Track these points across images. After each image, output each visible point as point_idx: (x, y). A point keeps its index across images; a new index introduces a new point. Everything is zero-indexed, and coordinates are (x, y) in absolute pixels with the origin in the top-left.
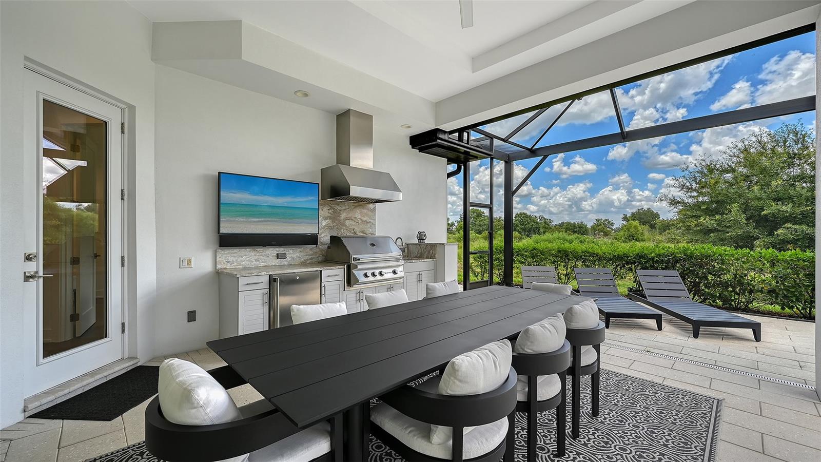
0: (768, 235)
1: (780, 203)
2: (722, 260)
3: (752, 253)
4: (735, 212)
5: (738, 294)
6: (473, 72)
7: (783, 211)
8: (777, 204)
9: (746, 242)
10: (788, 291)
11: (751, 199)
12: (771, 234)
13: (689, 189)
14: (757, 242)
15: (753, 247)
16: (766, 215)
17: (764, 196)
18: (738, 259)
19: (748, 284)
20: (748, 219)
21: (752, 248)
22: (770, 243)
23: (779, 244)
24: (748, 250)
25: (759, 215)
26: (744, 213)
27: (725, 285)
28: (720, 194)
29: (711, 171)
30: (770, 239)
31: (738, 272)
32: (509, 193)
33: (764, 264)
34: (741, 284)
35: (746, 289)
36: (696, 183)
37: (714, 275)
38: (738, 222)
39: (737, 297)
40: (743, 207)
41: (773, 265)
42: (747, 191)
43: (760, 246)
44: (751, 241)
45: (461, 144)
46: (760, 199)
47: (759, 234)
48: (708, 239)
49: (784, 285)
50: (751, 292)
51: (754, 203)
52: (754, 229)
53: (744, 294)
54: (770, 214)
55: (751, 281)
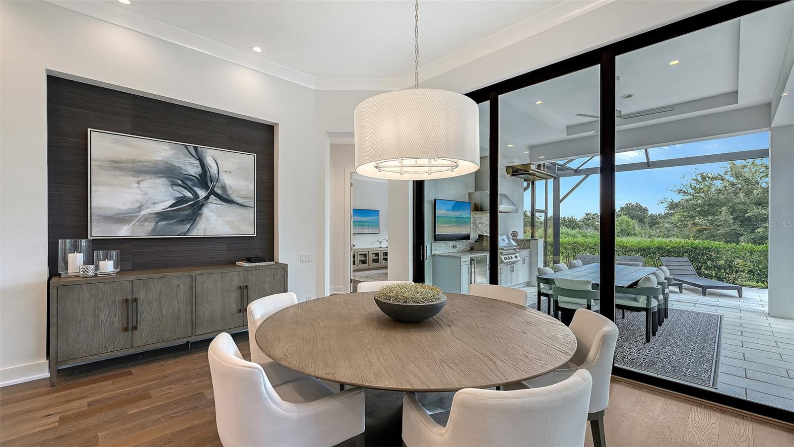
0: (751, 233)
1: (760, 207)
2: (718, 251)
3: (738, 246)
4: (724, 214)
5: (728, 274)
6: (568, 135)
7: (762, 214)
8: (758, 208)
9: (734, 237)
10: (760, 271)
11: (738, 203)
12: (753, 232)
13: (686, 193)
14: (742, 238)
15: (739, 242)
16: (749, 217)
17: (748, 201)
18: (728, 251)
19: (735, 267)
20: (735, 219)
21: (737, 243)
22: (752, 239)
23: (760, 239)
24: (735, 244)
25: (744, 216)
26: (732, 214)
27: (719, 268)
28: (712, 198)
29: (704, 178)
30: (753, 236)
31: (728, 259)
32: (557, 201)
33: (746, 254)
34: (730, 267)
35: (733, 270)
36: (692, 188)
37: (712, 261)
38: (727, 222)
39: (727, 275)
40: (731, 210)
41: (751, 253)
42: (734, 197)
43: (744, 241)
44: (738, 237)
45: (539, 171)
46: (744, 204)
47: (744, 231)
48: (702, 235)
49: (759, 267)
50: (737, 272)
51: (740, 207)
52: (740, 227)
53: (732, 273)
54: (752, 215)
55: (737, 265)
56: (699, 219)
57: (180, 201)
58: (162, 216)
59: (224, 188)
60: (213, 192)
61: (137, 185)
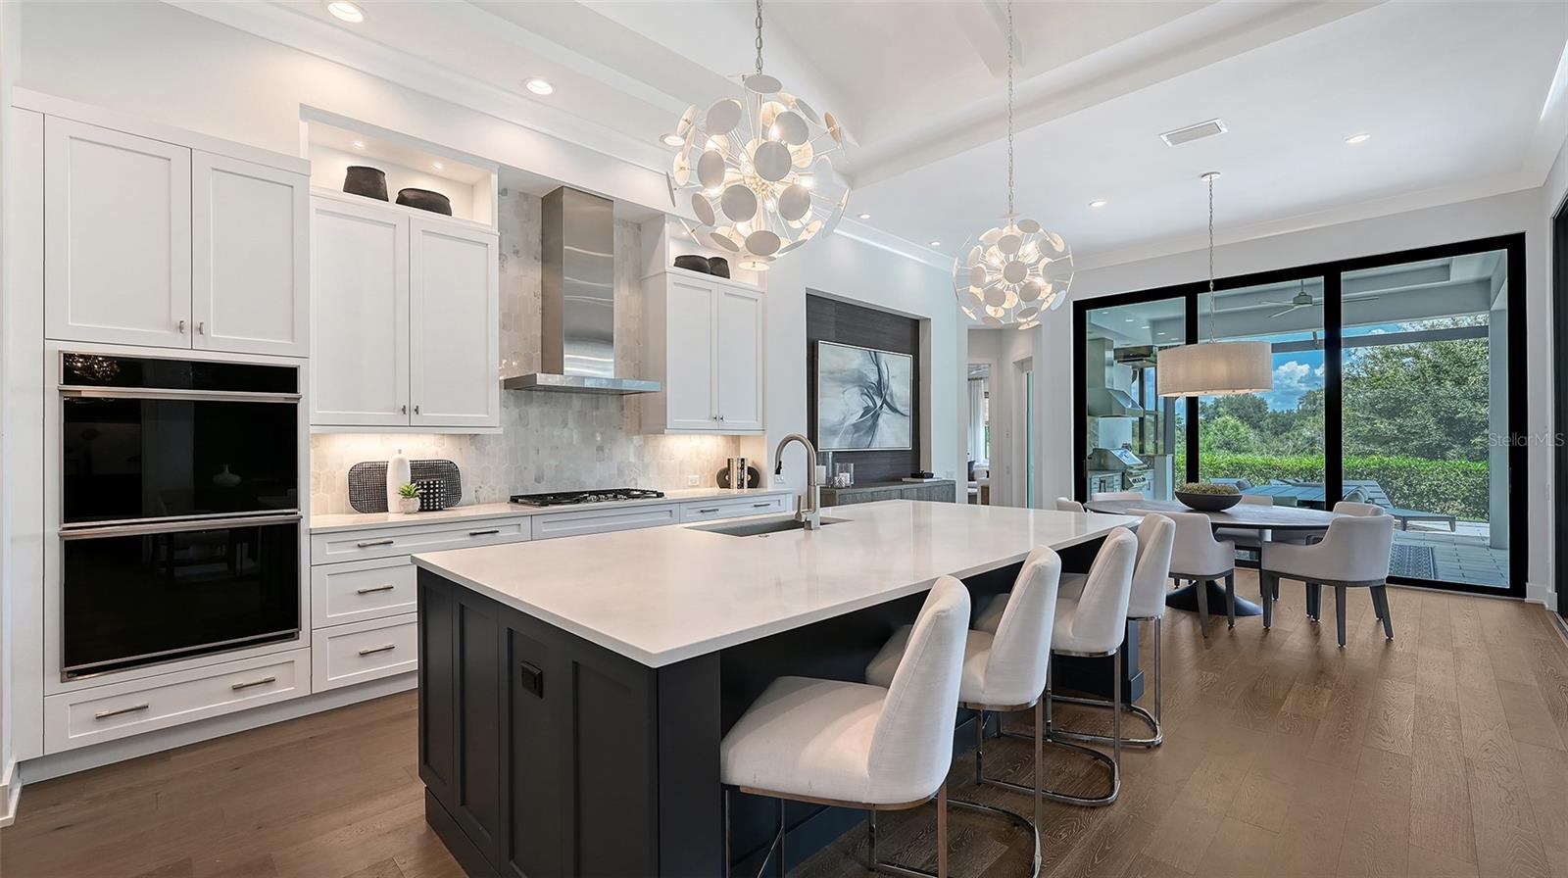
44: (1443, 450)
47: (1452, 442)
52: (1446, 435)
54: (1466, 416)
56: (1382, 422)
57: (867, 410)
58: (856, 427)
59: (891, 396)
60: (885, 401)
61: (842, 396)
